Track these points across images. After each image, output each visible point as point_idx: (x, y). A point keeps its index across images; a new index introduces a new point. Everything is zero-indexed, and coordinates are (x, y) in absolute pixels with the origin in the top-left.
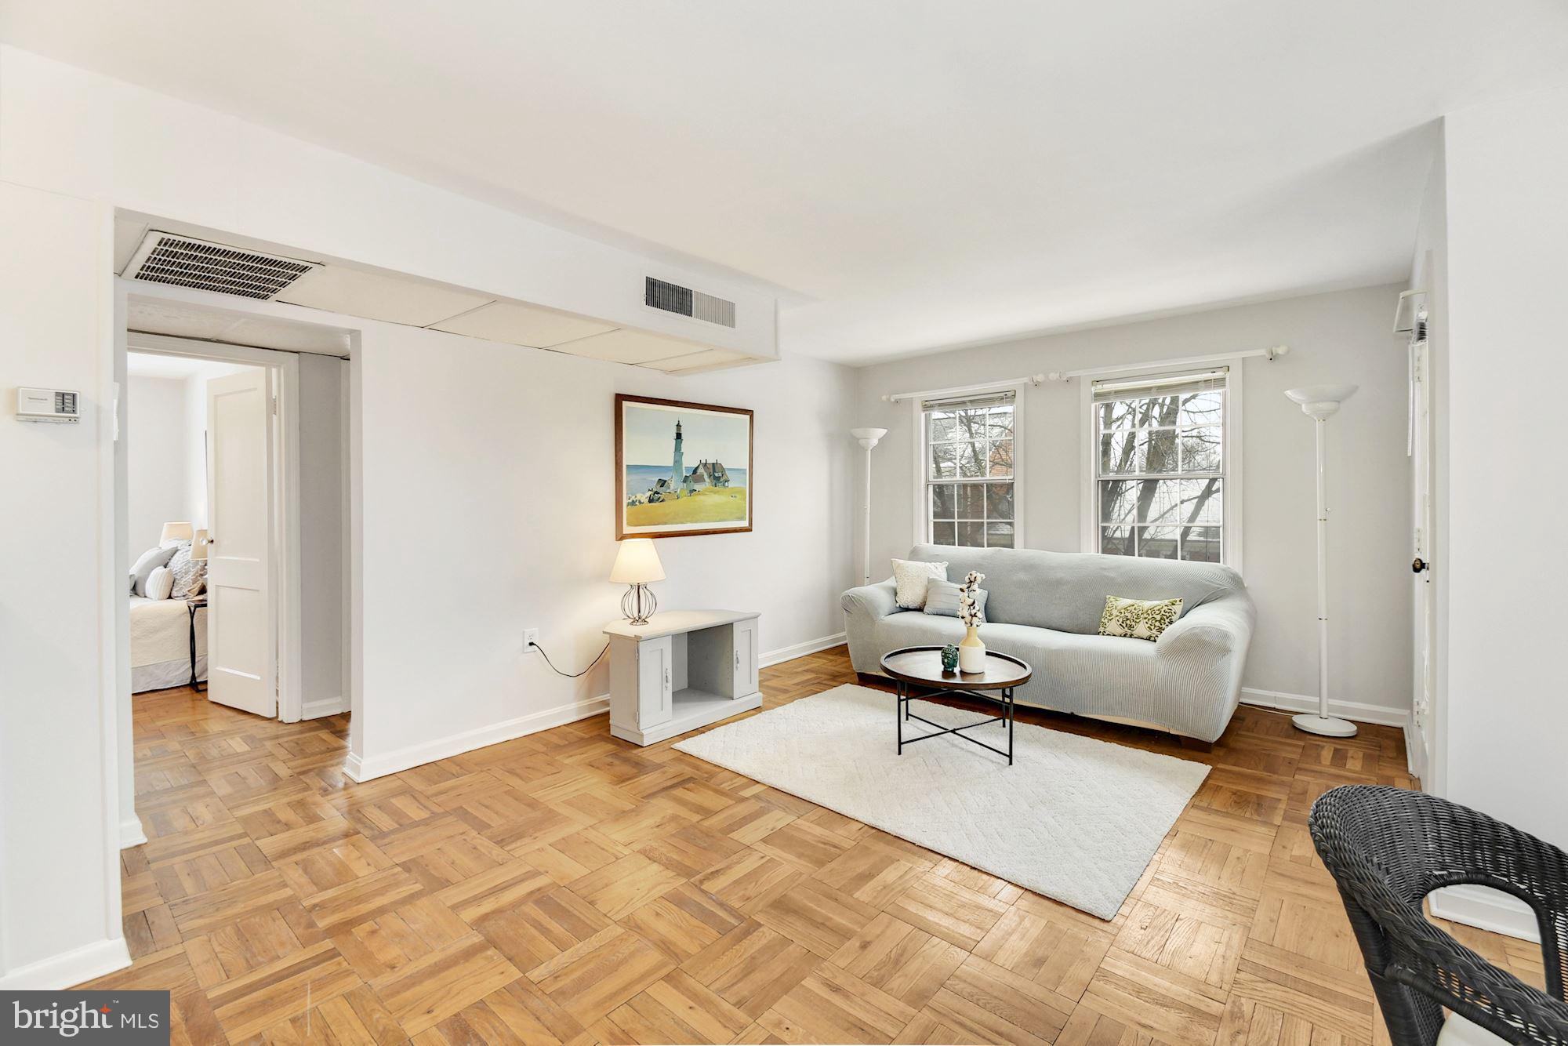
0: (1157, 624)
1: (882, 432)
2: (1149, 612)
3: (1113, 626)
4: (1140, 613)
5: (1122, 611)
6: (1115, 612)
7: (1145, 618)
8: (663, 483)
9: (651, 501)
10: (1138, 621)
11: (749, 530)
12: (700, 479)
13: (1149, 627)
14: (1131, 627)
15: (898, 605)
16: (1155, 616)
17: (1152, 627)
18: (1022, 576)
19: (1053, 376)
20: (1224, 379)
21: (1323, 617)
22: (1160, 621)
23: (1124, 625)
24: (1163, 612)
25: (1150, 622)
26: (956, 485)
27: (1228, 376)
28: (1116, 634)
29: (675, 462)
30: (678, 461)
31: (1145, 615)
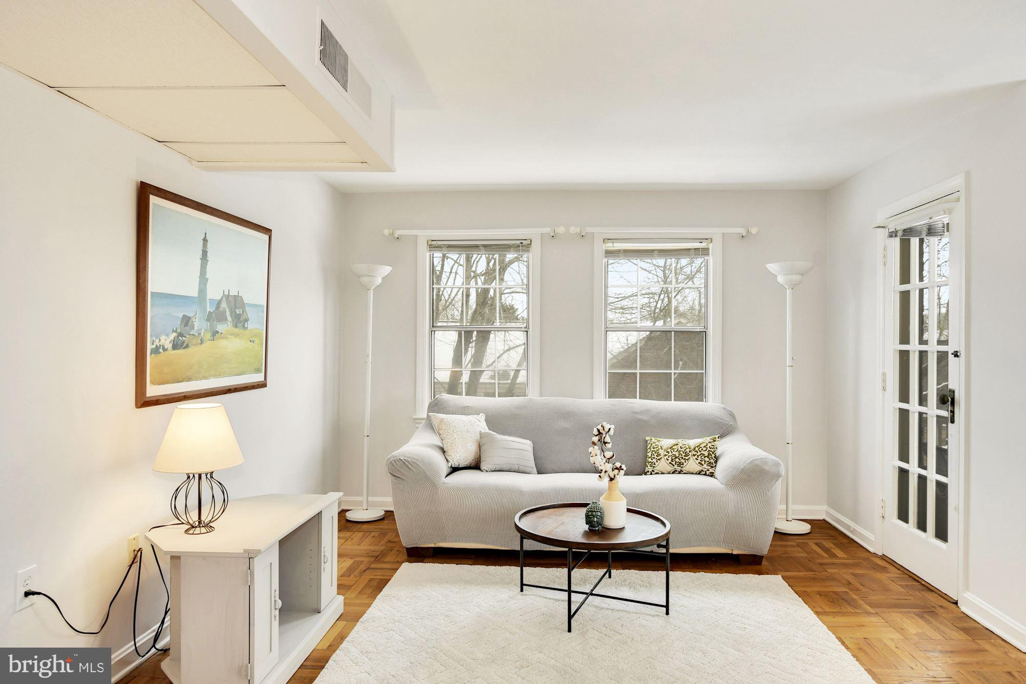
0: (707, 459)
1: (386, 270)
2: (697, 449)
3: (663, 465)
4: (688, 450)
5: (669, 450)
6: (662, 452)
7: (694, 455)
8: (186, 321)
9: (175, 347)
10: (687, 458)
11: (263, 385)
12: (222, 318)
13: (699, 463)
14: (680, 464)
15: (450, 465)
16: (702, 452)
17: (703, 463)
18: (564, 424)
19: (573, 230)
20: (707, 249)
21: (790, 442)
22: (708, 457)
23: (674, 463)
24: (709, 449)
25: (699, 458)
26: (463, 332)
27: (711, 246)
28: (664, 471)
29: (200, 292)
30: (202, 291)
31: (694, 452)
